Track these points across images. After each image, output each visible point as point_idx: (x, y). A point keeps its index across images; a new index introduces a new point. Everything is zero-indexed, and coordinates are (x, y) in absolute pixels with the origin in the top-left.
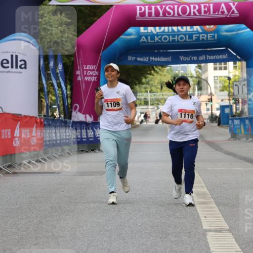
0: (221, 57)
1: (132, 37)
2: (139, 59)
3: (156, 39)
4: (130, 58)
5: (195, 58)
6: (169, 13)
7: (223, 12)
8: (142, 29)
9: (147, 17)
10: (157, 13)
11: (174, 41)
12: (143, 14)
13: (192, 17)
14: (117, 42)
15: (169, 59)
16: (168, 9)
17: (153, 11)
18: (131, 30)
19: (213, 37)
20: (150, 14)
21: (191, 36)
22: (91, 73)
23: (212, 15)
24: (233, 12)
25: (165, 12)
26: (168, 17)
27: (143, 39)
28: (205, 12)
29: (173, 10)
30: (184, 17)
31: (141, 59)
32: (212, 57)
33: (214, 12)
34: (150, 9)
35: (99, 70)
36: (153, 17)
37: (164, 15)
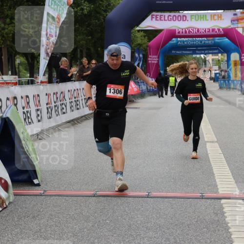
0: (215, 51)
1: (174, 42)
2: (177, 52)
3: (185, 43)
4: (173, 52)
5: (203, 52)
6: (191, 32)
7: (216, 32)
8: (179, 39)
9: (181, 34)
10: (186, 32)
11: (193, 44)
12: (179, 32)
13: (202, 34)
14: (168, 45)
15: (191, 52)
16: (191, 30)
17: (184, 31)
18: (174, 39)
19: (212, 42)
20: (182, 32)
21: (201, 42)
22: (155, 59)
23: (211, 33)
24: (221, 32)
25: (189, 31)
26: (191, 34)
27: (179, 43)
28: (208, 31)
29: (193, 30)
30: (198, 34)
31: (179, 52)
32: (211, 52)
33: (212, 31)
34: (182, 30)
35: (158, 58)
36: (184, 34)
37: (189, 32)
